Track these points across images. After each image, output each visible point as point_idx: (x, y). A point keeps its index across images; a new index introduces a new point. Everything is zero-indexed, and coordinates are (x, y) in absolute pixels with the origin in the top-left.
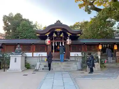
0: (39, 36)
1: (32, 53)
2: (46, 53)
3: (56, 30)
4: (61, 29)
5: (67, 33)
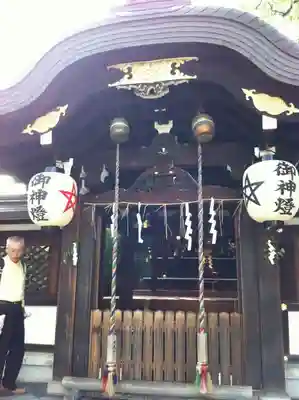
3: (125, 81)
4: (180, 61)
5: (248, 93)
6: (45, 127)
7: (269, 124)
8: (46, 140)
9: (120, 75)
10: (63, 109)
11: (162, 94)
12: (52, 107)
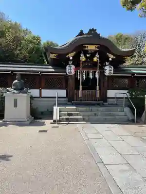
0: (55, 58)
1: (39, 90)
2: (65, 91)
3: (87, 48)
4: (97, 46)
5: (108, 54)
6: (71, 56)
7: (110, 59)
8: (71, 58)
9: (86, 47)
10: (75, 53)
11: (93, 52)
12: (72, 52)
